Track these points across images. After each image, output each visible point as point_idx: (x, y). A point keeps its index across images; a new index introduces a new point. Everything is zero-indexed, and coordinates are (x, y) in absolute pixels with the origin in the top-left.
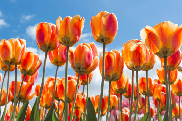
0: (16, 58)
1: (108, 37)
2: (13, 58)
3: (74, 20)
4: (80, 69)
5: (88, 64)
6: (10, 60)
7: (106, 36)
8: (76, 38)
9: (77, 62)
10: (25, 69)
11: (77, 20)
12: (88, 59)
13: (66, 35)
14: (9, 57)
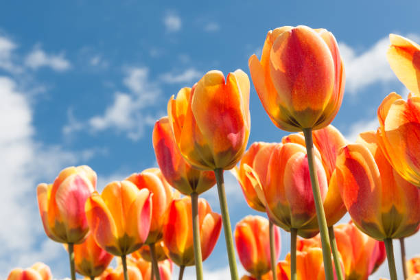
0: (131, 234)
1: (304, 107)
2: (122, 235)
3: (206, 91)
4: (290, 223)
5: (310, 200)
6: (115, 244)
7: (297, 108)
8: (230, 141)
9: (274, 205)
10: (174, 252)
11: (217, 86)
12: (305, 184)
13: (196, 142)
14: (111, 235)
